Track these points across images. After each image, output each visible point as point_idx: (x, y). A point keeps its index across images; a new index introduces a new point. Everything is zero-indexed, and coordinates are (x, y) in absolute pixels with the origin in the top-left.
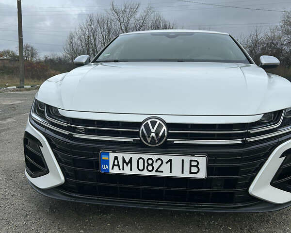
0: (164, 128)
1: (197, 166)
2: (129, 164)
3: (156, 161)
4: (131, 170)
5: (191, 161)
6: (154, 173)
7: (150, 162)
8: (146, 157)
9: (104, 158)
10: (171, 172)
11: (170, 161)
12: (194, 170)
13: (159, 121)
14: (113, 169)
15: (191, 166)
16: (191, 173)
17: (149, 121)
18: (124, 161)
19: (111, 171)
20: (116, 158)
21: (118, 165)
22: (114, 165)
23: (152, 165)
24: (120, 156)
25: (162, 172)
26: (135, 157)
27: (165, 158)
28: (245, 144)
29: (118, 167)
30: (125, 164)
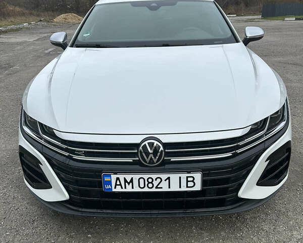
0: (162, 148)
1: (193, 181)
2: (131, 183)
3: (156, 180)
4: (133, 188)
5: (187, 177)
6: (154, 190)
7: (150, 180)
8: (146, 176)
9: (107, 179)
10: (169, 188)
11: (169, 178)
12: (190, 184)
13: (156, 143)
14: (115, 188)
15: (187, 181)
16: (187, 187)
17: (146, 143)
18: (125, 181)
19: (114, 190)
20: (118, 179)
21: (120, 185)
22: (116, 185)
23: (152, 183)
24: (122, 177)
25: (161, 188)
26: (136, 177)
27: (164, 176)
29: (120, 186)
30: (127, 184)
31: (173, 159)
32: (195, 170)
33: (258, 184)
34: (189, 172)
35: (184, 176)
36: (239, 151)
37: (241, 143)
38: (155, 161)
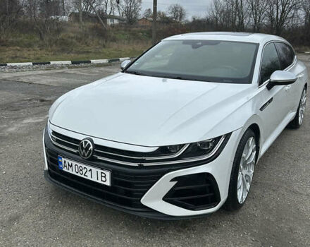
0: (91, 147)
1: (105, 177)
2: (71, 167)
3: (84, 169)
4: (73, 171)
5: (102, 173)
6: (83, 176)
7: (81, 168)
8: (79, 165)
9: (60, 160)
10: (92, 178)
11: (91, 170)
12: (104, 179)
13: (89, 142)
15: (102, 176)
16: (102, 181)
18: (69, 165)
19: (63, 169)
20: (65, 162)
21: (66, 167)
22: (64, 166)
23: (82, 170)
24: (67, 161)
25: (87, 176)
26: (74, 163)
27: (89, 168)
28: (141, 167)
30: (69, 167)
31: (99, 158)
32: (107, 169)
33: (164, 199)
34: (102, 169)
35: (100, 171)
36: (145, 165)
37: (148, 159)
38: (86, 155)
